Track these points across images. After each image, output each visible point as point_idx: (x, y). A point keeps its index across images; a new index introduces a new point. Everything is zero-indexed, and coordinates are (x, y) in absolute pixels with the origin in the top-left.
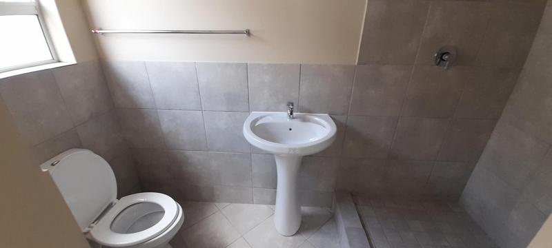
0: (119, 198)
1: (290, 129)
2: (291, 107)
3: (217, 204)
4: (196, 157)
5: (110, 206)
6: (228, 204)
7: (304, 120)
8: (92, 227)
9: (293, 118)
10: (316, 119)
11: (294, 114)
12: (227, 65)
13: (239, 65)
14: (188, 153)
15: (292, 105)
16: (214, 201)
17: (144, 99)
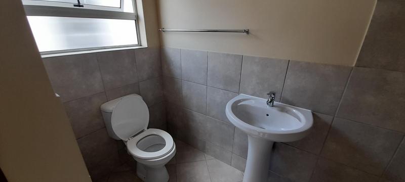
0: (148, 128)
1: (268, 115)
2: (273, 96)
3: (206, 155)
4: (198, 117)
5: (142, 131)
6: (213, 158)
7: (282, 110)
8: (129, 139)
9: (273, 106)
10: (294, 111)
11: (275, 103)
12: (228, 55)
13: (236, 56)
14: (195, 113)
15: (274, 94)
16: (205, 152)
17: (177, 72)
